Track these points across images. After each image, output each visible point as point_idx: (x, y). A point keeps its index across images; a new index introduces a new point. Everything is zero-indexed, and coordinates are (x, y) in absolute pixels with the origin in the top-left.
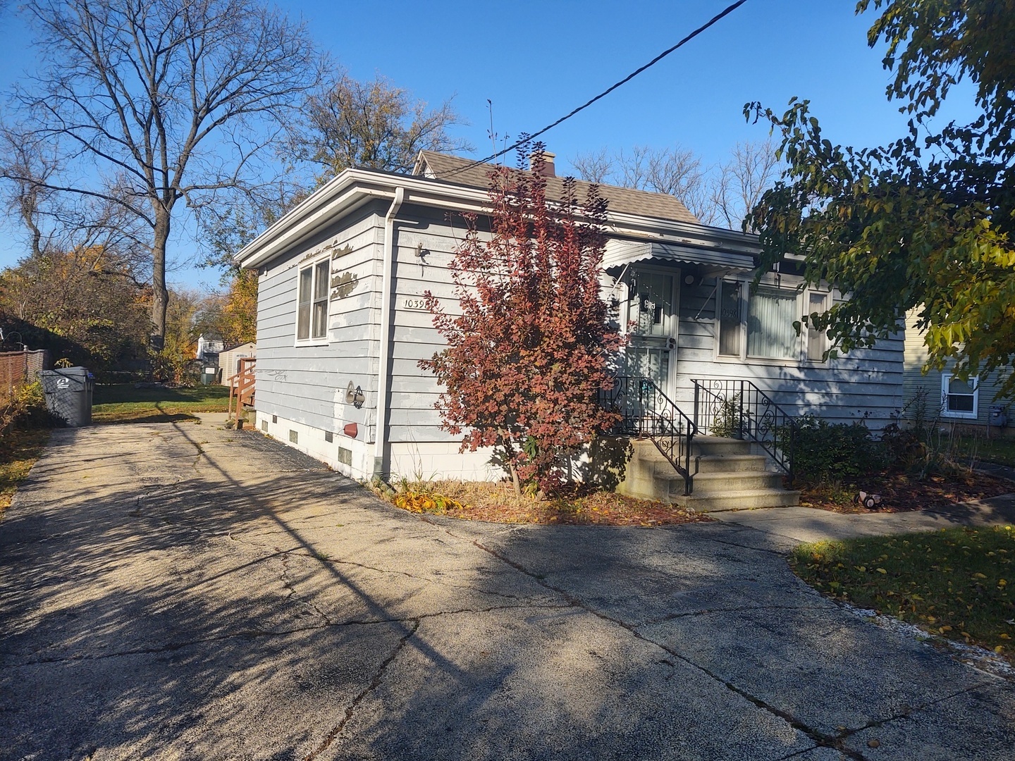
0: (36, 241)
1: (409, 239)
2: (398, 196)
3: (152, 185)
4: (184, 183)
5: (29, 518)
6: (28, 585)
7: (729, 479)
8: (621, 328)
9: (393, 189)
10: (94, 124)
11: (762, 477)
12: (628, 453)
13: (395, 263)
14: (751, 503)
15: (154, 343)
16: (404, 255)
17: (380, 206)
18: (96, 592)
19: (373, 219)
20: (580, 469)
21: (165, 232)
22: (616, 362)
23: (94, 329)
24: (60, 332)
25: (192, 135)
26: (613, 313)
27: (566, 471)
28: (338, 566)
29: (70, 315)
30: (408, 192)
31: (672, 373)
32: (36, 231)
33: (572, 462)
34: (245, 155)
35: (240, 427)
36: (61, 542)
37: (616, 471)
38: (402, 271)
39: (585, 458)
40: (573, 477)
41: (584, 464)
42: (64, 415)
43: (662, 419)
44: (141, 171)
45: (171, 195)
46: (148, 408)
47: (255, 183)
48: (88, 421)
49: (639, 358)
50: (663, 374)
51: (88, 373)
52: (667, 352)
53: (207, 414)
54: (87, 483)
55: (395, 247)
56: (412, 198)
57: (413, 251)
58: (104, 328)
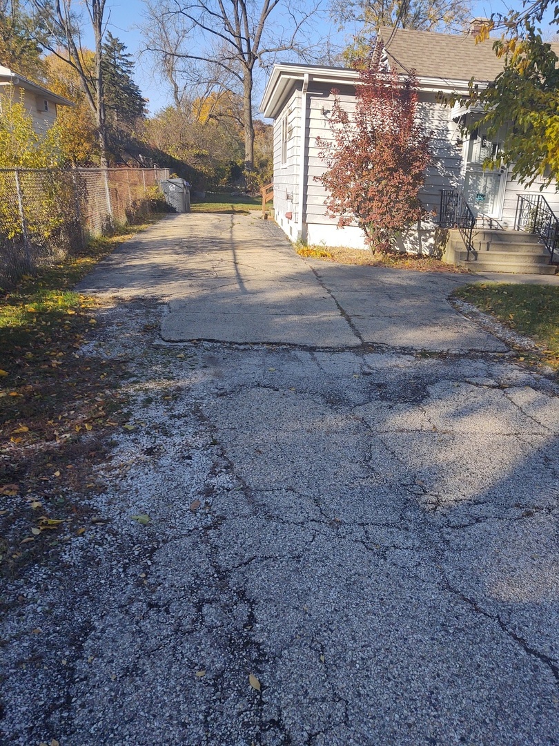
0: (176, 92)
1: (317, 104)
2: (306, 78)
3: (241, 50)
4: (260, 48)
5: (136, 242)
6: (125, 259)
7: (506, 255)
8: (463, 159)
9: (303, 75)
10: (201, 5)
11: (534, 256)
12: (447, 237)
13: (308, 119)
14: (515, 270)
15: (247, 166)
16: (313, 114)
17: (298, 85)
18: (145, 262)
19: (297, 93)
20: (428, 247)
21: (250, 86)
22: (457, 181)
23: (198, 156)
24: (177, 158)
25: (266, 8)
26: (457, 148)
27: (418, 248)
28: (239, 266)
29: (185, 146)
30: (311, 76)
31: (501, 189)
32: (175, 85)
33: (423, 243)
34: (298, 23)
35: (266, 218)
36: (143, 249)
37: (442, 248)
38: (313, 124)
39: (432, 241)
40: (423, 252)
41: (431, 244)
42: (174, 206)
43: (491, 220)
44: (233, 39)
45: (253, 57)
46: (228, 206)
47: (306, 45)
48: (187, 210)
49: (478, 179)
50: (495, 191)
51: (185, 183)
52: (500, 175)
53: (254, 211)
54: (166, 234)
55: (308, 110)
56: (315, 79)
57: (320, 111)
58: (203, 155)
